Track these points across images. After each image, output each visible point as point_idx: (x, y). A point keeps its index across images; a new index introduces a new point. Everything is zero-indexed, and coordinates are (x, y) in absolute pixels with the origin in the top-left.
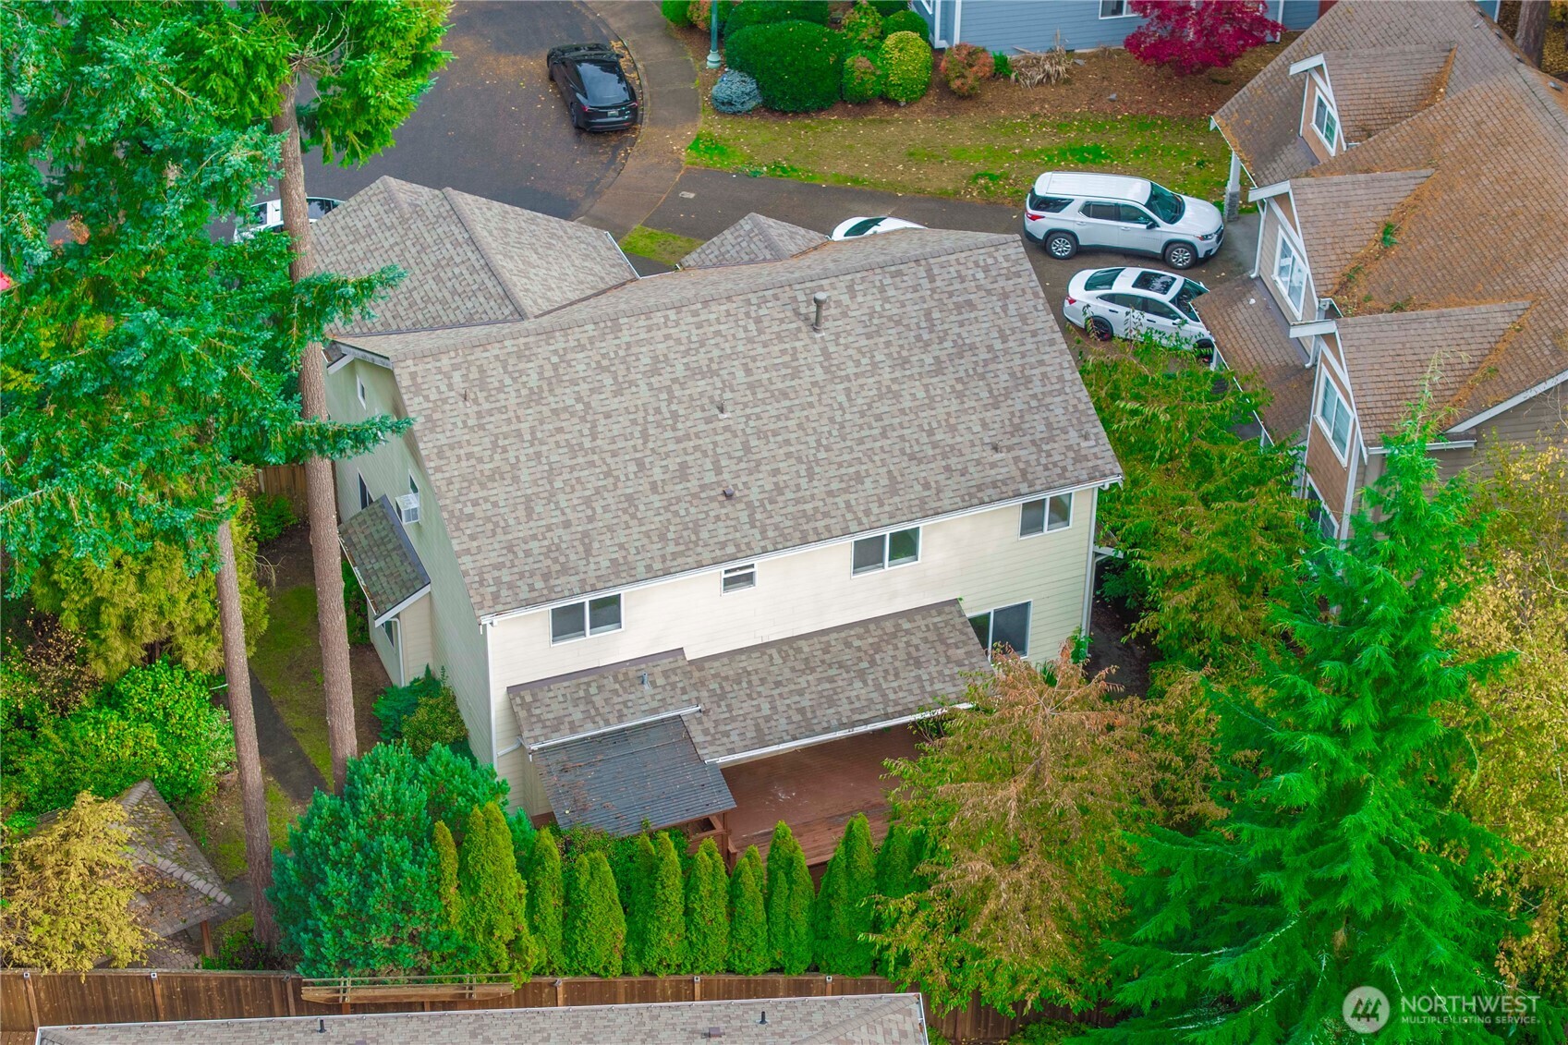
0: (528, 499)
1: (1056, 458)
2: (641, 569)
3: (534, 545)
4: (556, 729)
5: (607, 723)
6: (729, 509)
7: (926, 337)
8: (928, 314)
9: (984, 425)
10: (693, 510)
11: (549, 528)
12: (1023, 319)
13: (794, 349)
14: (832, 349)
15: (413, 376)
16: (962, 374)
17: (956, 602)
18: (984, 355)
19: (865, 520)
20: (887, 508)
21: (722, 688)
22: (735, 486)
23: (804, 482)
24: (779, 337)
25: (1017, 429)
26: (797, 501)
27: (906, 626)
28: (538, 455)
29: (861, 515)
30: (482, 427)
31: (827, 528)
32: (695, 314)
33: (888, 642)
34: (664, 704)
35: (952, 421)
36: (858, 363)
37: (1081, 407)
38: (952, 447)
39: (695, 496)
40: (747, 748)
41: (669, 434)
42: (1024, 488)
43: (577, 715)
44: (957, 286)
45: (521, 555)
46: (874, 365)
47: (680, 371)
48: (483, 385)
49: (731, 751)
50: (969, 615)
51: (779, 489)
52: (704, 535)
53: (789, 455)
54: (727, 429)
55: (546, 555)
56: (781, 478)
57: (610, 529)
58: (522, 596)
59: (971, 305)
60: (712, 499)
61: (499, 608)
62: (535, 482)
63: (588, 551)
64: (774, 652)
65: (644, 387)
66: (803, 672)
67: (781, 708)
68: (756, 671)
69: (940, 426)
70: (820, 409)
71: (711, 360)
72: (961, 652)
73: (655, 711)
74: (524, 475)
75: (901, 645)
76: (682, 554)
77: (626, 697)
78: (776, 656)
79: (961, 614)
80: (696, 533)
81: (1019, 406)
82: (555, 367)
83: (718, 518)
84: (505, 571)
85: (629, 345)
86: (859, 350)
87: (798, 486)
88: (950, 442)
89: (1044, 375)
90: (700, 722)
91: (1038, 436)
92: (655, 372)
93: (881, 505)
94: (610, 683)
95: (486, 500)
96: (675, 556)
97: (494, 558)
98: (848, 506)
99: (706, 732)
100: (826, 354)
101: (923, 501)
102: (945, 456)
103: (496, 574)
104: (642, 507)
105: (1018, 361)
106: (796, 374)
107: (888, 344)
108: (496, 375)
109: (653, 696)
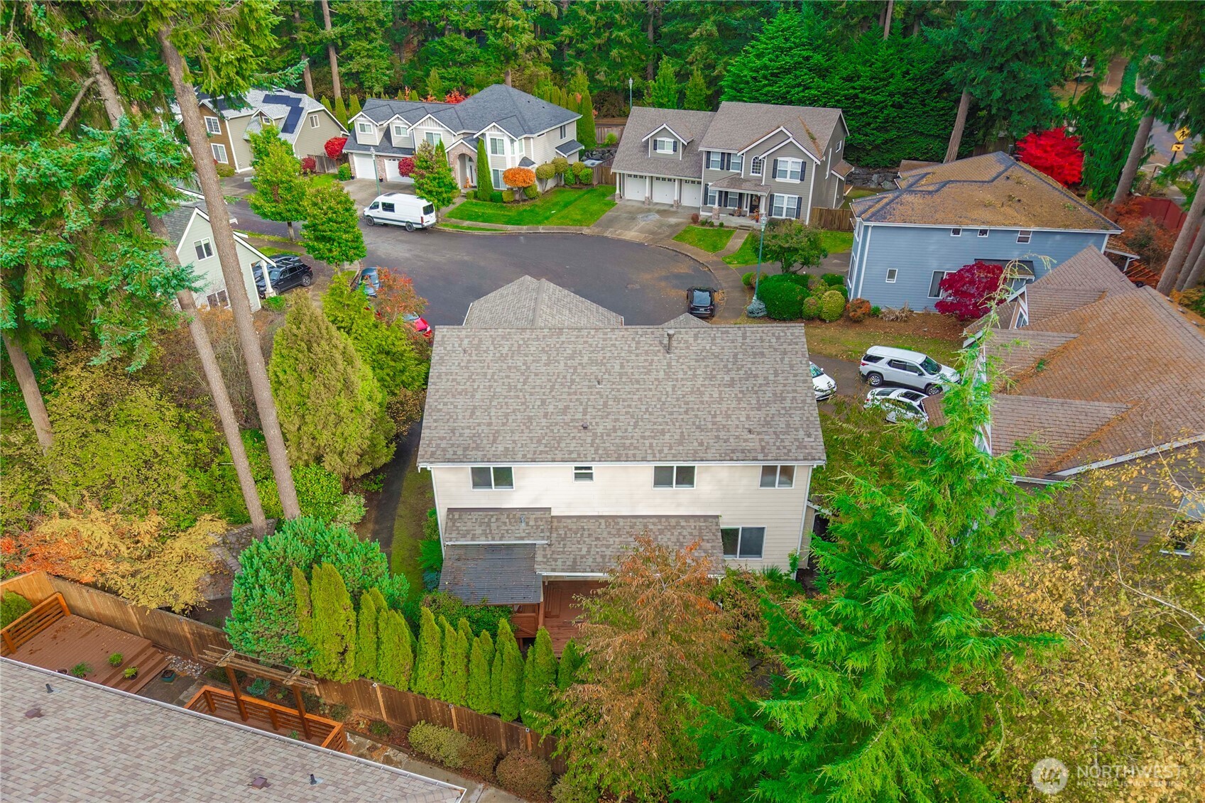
0: (475, 408)
1: (787, 443)
2: (520, 456)
3: (467, 431)
4: (464, 536)
5: (493, 539)
6: (582, 434)
7: (730, 366)
8: (735, 356)
9: (748, 417)
10: (562, 431)
11: (479, 425)
12: (792, 367)
13: (652, 360)
14: (674, 363)
15: (444, 336)
16: (744, 389)
17: (717, 517)
18: (761, 381)
19: (657, 455)
20: (673, 451)
21: (566, 534)
22: (591, 423)
23: (630, 429)
24: (647, 353)
25: (767, 423)
26: (622, 438)
27: (683, 523)
28: (490, 387)
29: (656, 452)
30: (467, 367)
31: (634, 455)
32: (605, 334)
33: (669, 530)
34: (529, 536)
35: (729, 412)
36: (685, 373)
37: (811, 419)
38: (724, 426)
39: (565, 423)
40: (563, 570)
41: (566, 390)
42: (760, 456)
43: (478, 531)
44: (758, 343)
45: (457, 435)
46: (695, 376)
47: (585, 359)
48: (478, 347)
49: (554, 570)
50: (723, 526)
51: (615, 430)
52: (563, 445)
53: (627, 413)
54: (598, 393)
55: (471, 438)
56: (618, 424)
57: (512, 432)
58: (447, 456)
59: (762, 354)
60: (575, 427)
61: (431, 460)
62: (483, 400)
63: (494, 441)
64: (603, 521)
65: (562, 363)
66: (614, 535)
67: (592, 553)
68: (589, 530)
69: (721, 413)
70: (654, 393)
71: (604, 358)
72: (708, 546)
73: (522, 538)
74: (478, 396)
75: (676, 533)
76: (546, 452)
77: (509, 527)
78: (603, 524)
79: (717, 524)
80: (559, 443)
81: (773, 411)
82: (519, 346)
83: (574, 438)
84: (445, 441)
85: (563, 342)
86: (689, 367)
87: (626, 430)
88: (724, 423)
89: (794, 398)
90: (544, 550)
91: (779, 430)
92: (572, 357)
93: (671, 448)
94: (504, 518)
95: (452, 403)
96: (541, 452)
97: (442, 433)
98: (651, 446)
99: (545, 556)
100: (669, 366)
101: (696, 452)
102: (718, 430)
103: (439, 442)
104: (534, 424)
105: (780, 387)
106: (648, 372)
107: (706, 366)
108: (487, 343)
109: (524, 530)
